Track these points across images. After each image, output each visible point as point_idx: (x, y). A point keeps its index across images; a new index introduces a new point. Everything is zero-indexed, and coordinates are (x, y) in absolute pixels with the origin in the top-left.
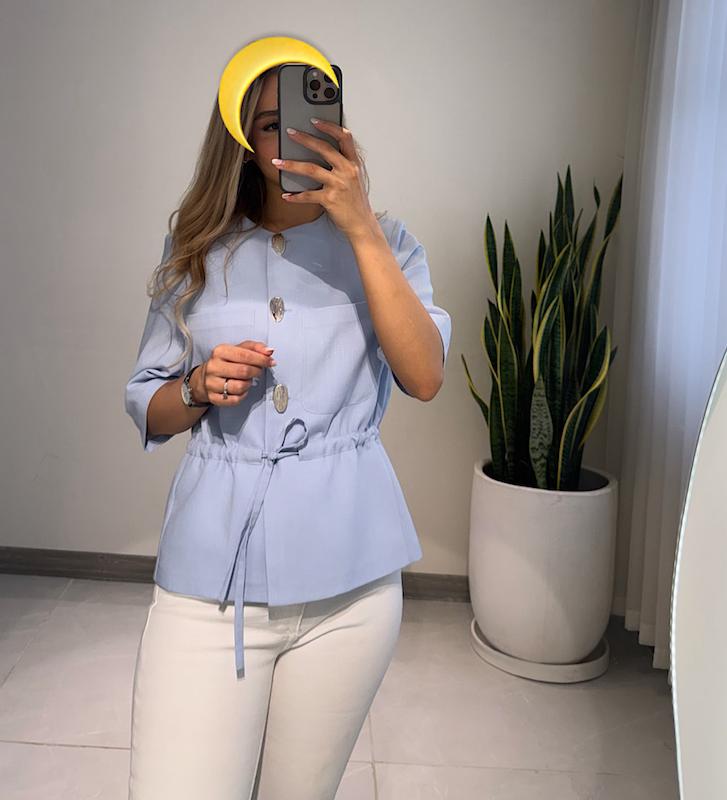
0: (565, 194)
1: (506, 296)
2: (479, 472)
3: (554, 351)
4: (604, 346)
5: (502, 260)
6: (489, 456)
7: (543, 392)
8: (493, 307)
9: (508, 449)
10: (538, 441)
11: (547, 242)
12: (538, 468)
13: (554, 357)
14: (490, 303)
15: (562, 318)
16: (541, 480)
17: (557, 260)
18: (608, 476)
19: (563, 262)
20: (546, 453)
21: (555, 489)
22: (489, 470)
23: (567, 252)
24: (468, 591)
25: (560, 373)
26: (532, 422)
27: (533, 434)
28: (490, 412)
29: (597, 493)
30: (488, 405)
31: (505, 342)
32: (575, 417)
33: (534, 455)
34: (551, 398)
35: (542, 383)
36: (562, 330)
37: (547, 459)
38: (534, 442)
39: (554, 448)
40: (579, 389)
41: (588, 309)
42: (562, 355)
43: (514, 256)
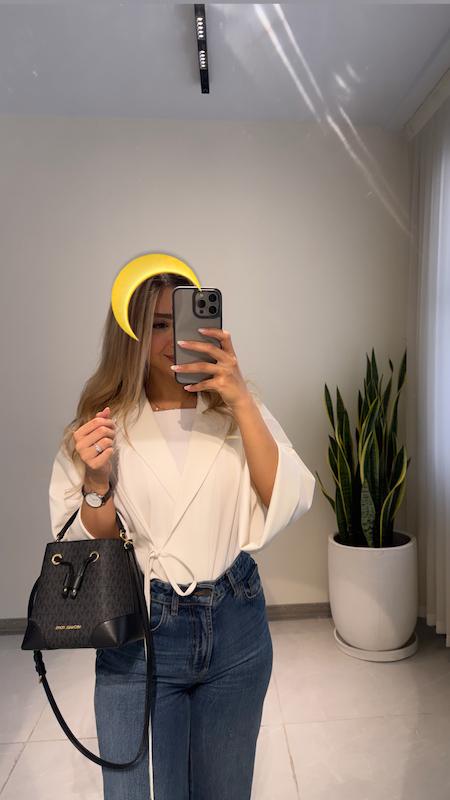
0: (372, 366)
1: (341, 433)
2: (332, 541)
3: (372, 463)
4: (403, 457)
5: (336, 411)
6: (336, 530)
7: (367, 489)
8: (333, 441)
9: (349, 525)
10: (366, 519)
11: (363, 397)
12: (368, 535)
13: (373, 468)
14: (331, 438)
15: (376, 443)
16: (370, 542)
17: (370, 408)
18: (410, 536)
19: (374, 408)
20: (372, 526)
21: (379, 547)
22: (338, 539)
23: (376, 403)
24: (330, 611)
25: (377, 477)
26: (362, 508)
27: (363, 515)
28: (336, 504)
29: (404, 546)
30: (334, 499)
31: (342, 461)
32: (388, 502)
33: (365, 528)
34: (373, 492)
35: (367, 484)
36: (377, 450)
37: (373, 529)
38: (364, 520)
39: (377, 522)
40: (389, 485)
41: (391, 436)
42: (378, 466)
43: (343, 407)
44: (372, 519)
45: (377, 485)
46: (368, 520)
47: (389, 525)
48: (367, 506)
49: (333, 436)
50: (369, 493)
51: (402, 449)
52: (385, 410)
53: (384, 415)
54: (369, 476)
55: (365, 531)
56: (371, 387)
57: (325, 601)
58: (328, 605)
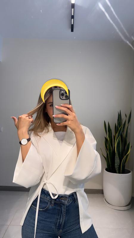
0: (120, 116)
2: (105, 170)
3: (119, 146)
5: (108, 129)
6: (106, 167)
9: (110, 166)
11: (117, 125)
12: (117, 169)
13: (119, 148)
15: (120, 141)
16: (117, 172)
18: (130, 171)
20: (118, 167)
22: (107, 170)
23: (121, 128)
24: (103, 192)
26: (115, 161)
27: (116, 163)
28: (107, 159)
29: (128, 174)
30: (106, 157)
31: (109, 145)
32: (124, 159)
35: (117, 153)
37: (119, 168)
38: (116, 165)
40: (124, 154)
41: (125, 138)
42: (121, 148)
43: (110, 128)
45: (121, 153)
46: (117, 165)
48: (117, 160)
49: (106, 137)
50: (118, 156)
51: (129, 143)
55: (116, 168)
56: (119, 122)
57: (102, 189)
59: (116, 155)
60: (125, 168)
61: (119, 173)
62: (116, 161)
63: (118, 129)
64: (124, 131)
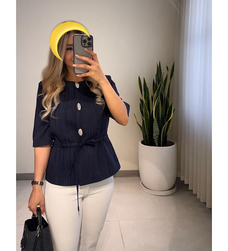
0: (159, 69)
1: (145, 97)
2: (140, 143)
3: (158, 110)
8: (142, 101)
9: (148, 137)
11: (155, 82)
12: (156, 141)
15: (160, 102)
16: (157, 144)
18: (174, 142)
19: (160, 87)
22: (143, 143)
23: (161, 85)
27: (154, 133)
28: (142, 128)
32: (165, 127)
35: (156, 119)
38: (154, 135)
39: (160, 136)
40: (165, 120)
41: (167, 99)
42: (161, 112)
43: (146, 86)
44: (158, 134)
45: (160, 120)
46: (156, 135)
47: (165, 137)
48: (156, 129)
49: (142, 99)
50: (157, 123)
51: (171, 105)
52: (164, 88)
53: (164, 89)
54: (157, 116)
55: (155, 139)
56: (158, 78)
57: (137, 169)
58: (138, 171)
59: (154, 122)
60: (167, 140)
61: (159, 145)
62: (154, 130)
63: (157, 87)
64: (166, 89)
